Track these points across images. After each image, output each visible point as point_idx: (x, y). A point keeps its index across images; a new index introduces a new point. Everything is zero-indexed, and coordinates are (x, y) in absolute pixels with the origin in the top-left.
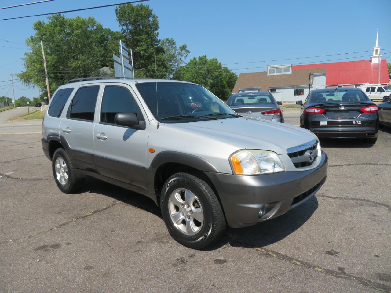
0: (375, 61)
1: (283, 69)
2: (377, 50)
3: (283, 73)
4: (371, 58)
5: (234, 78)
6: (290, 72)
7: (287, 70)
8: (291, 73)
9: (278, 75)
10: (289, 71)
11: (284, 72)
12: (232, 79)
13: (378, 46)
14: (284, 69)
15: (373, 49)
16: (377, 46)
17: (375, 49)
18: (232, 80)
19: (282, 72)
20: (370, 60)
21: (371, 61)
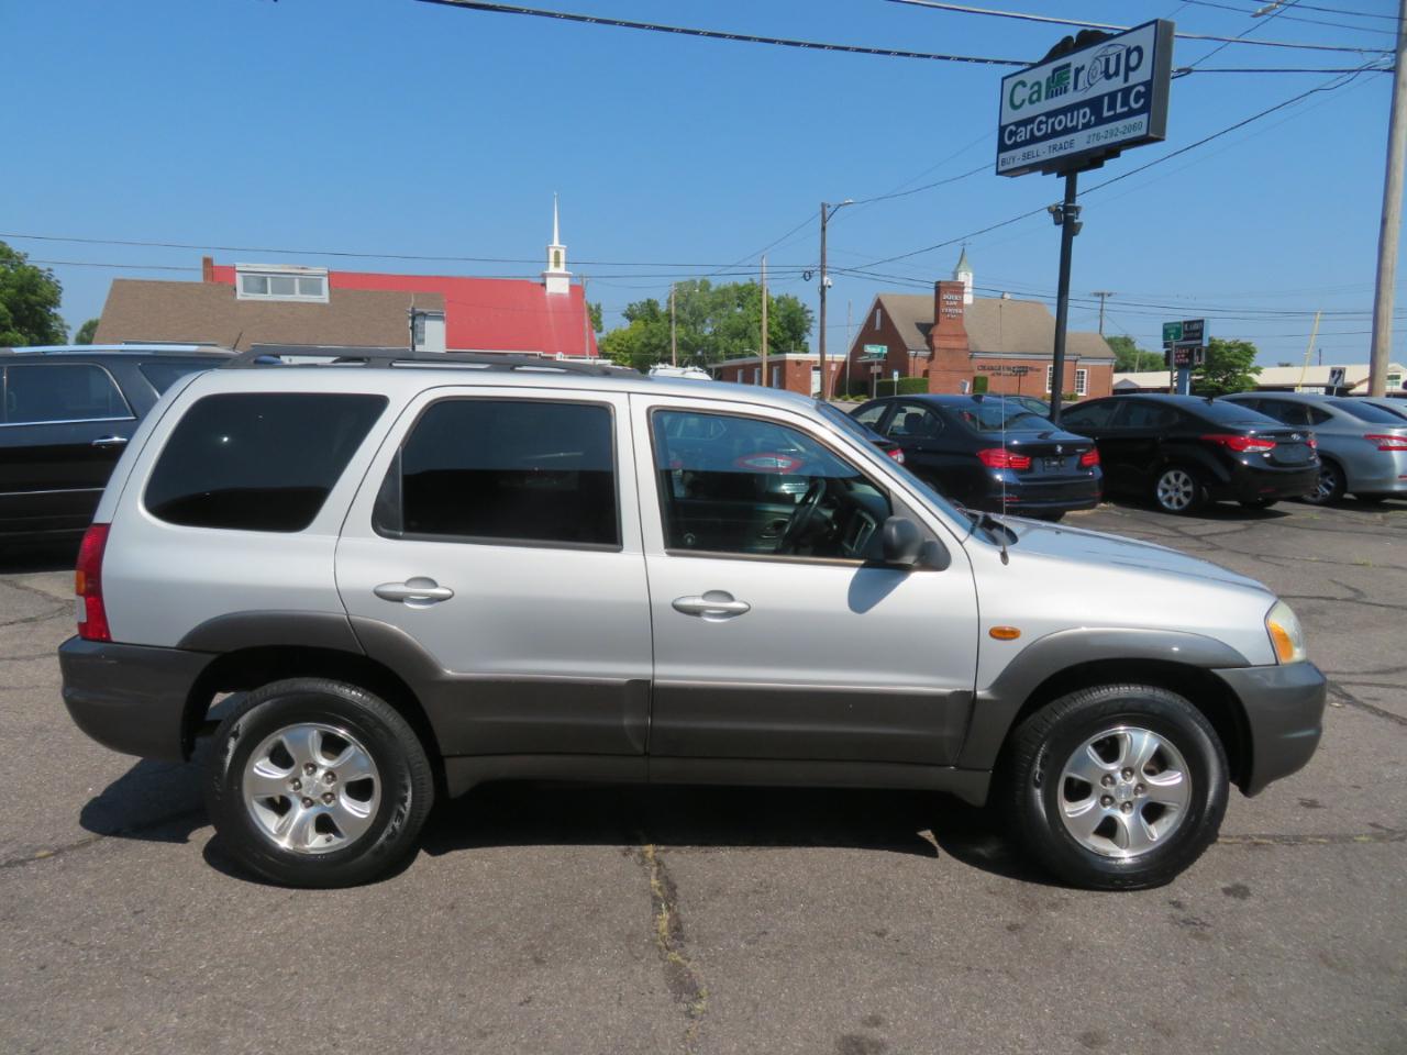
0: (558, 286)
1: (297, 281)
2: (557, 254)
3: (298, 297)
4: (544, 276)
5: (46, 291)
6: (324, 297)
7: (311, 286)
8: (327, 301)
9: (279, 303)
10: (319, 292)
11: (303, 291)
12: (34, 293)
13: (560, 243)
14: (301, 283)
15: (548, 249)
16: (556, 243)
17: (552, 252)
18: (33, 298)
19: (293, 293)
20: (541, 281)
21: (544, 285)
